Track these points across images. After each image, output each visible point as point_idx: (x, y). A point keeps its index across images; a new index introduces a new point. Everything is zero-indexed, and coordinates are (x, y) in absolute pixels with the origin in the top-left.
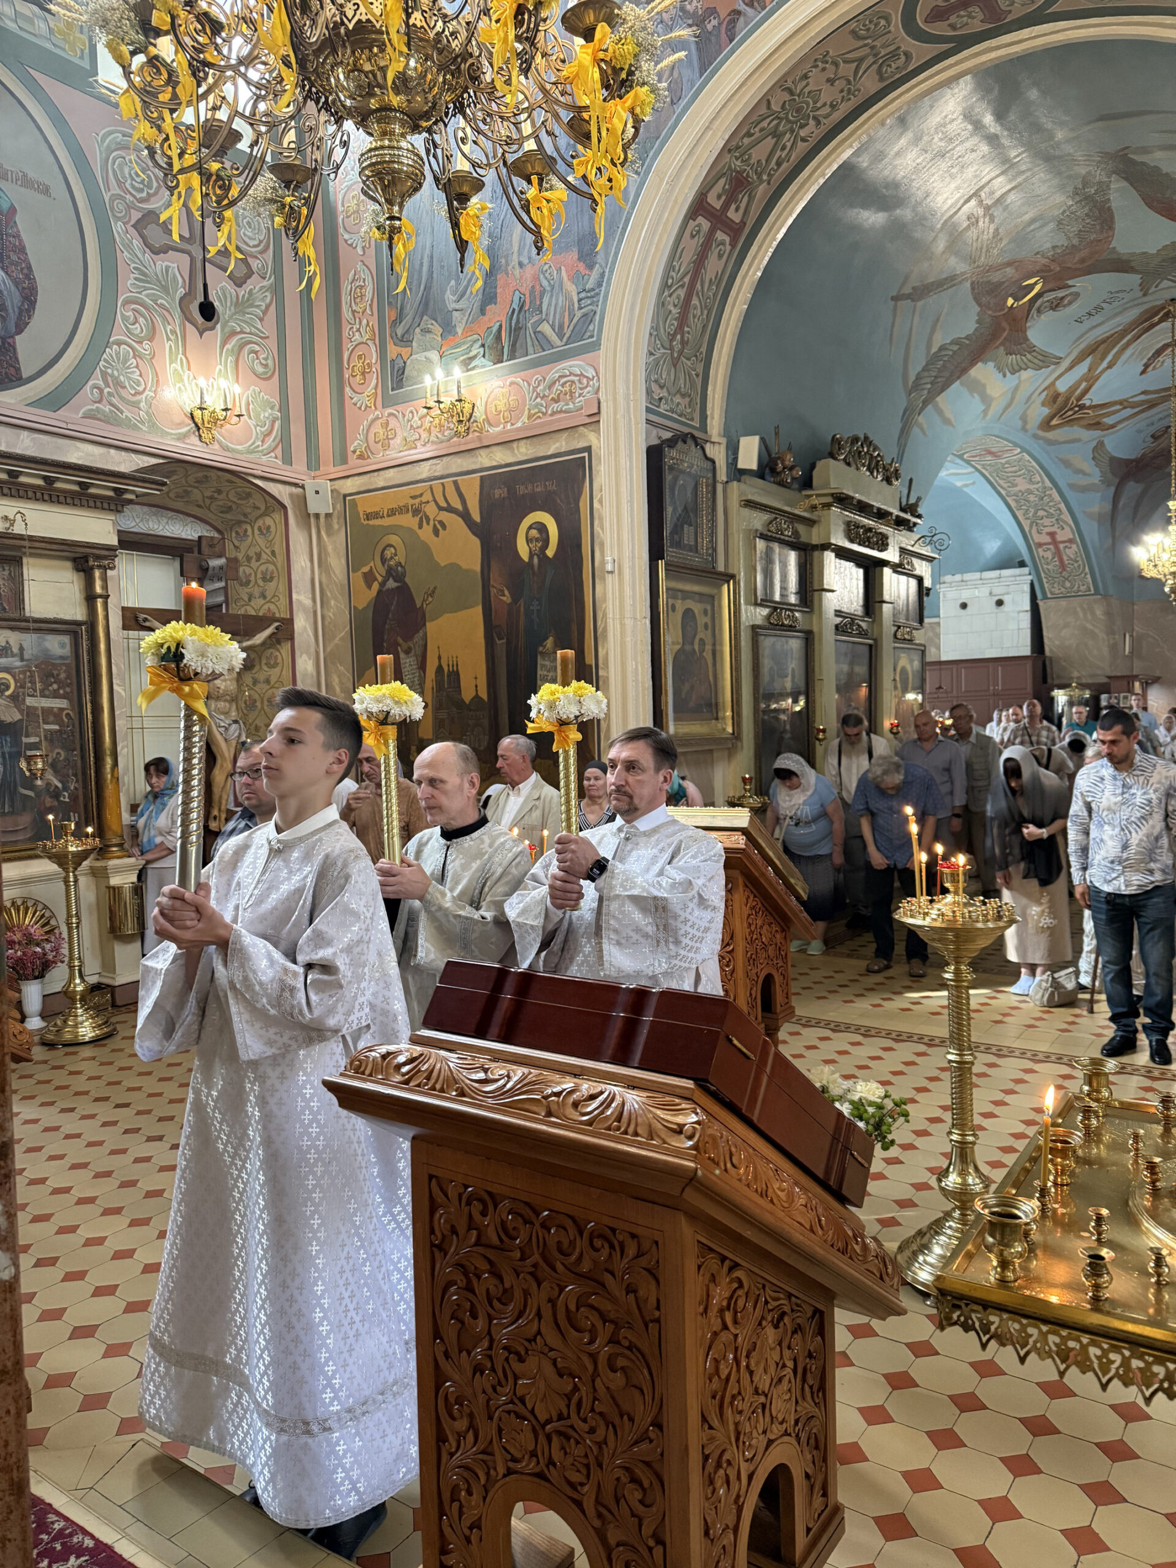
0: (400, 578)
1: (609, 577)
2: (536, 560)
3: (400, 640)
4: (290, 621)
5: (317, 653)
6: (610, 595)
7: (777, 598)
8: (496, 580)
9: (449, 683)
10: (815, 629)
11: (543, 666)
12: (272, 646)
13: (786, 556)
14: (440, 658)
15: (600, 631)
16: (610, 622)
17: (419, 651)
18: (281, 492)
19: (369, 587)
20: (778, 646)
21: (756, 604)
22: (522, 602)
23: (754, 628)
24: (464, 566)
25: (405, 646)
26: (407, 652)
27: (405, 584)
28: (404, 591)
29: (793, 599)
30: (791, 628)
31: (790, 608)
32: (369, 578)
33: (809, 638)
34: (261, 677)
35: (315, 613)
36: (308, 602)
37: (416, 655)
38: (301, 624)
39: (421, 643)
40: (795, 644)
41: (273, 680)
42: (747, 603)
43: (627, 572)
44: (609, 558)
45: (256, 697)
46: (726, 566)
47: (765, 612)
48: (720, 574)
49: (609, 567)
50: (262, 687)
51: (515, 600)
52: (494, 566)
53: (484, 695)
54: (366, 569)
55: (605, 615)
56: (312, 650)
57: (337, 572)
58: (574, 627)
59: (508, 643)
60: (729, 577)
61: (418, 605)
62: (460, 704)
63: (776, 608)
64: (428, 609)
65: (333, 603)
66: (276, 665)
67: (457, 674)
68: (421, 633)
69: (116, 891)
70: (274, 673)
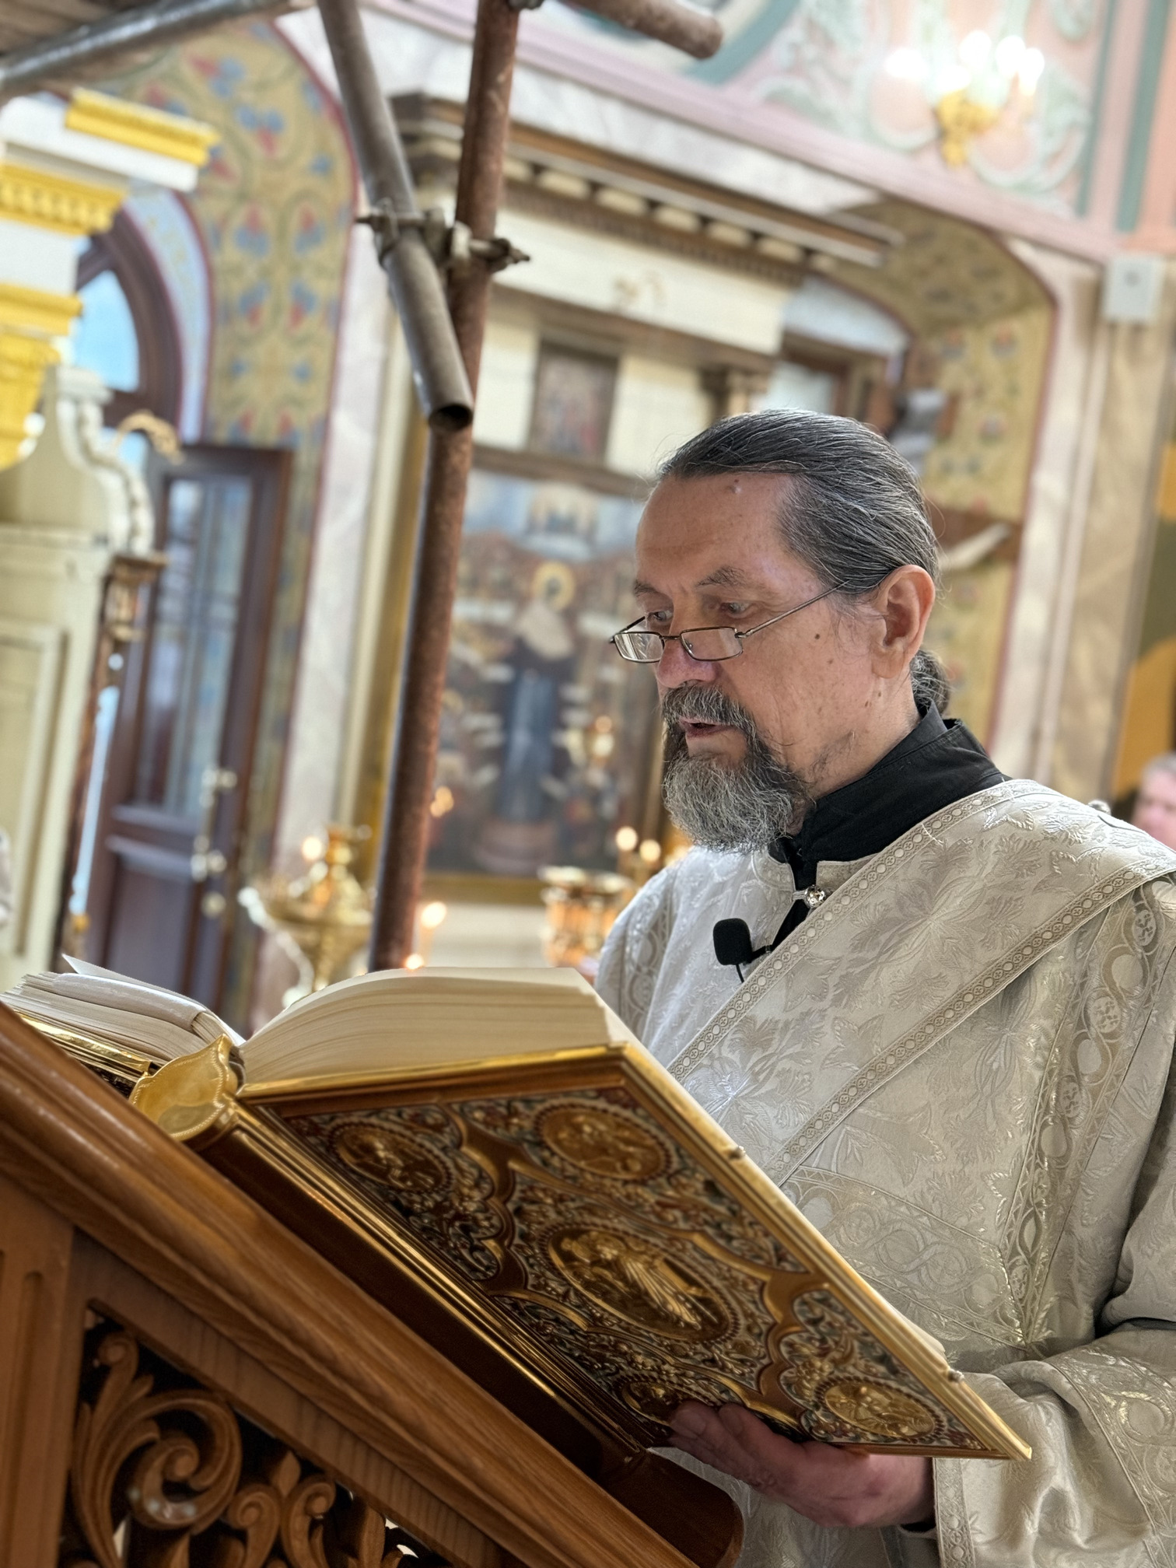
4: (1020, 531)
18: (1057, 272)
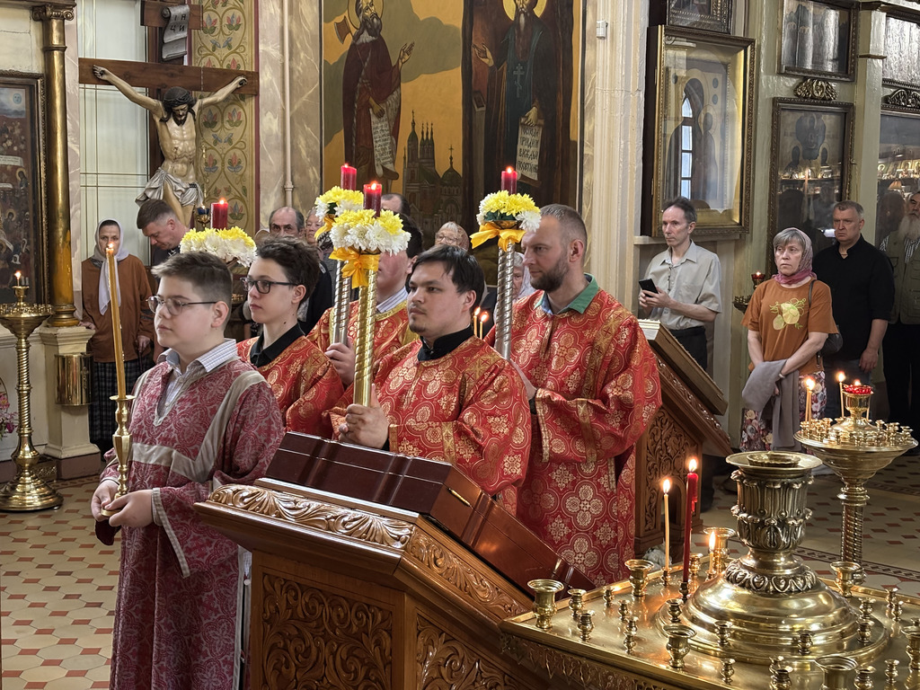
0: (376, 31)
1: (600, 43)
2: (522, 19)
3: (372, 101)
4: (256, 75)
5: (284, 111)
6: (600, 64)
7: (809, 66)
8: (479, 40)
9: (423, 151)
10: (857, 103)
11: (524, 139)
12: (235, 102)
13: (824, 17)
14: (413, 124)
15: (587, 103)
16: (598, 93)
17: (391, 114)
19: (342, 39)
20: (807, 123)
21: (780, 73)
22: (505, 66)
23: (775, 101)
24: (445, 22)
25: (377, 109)
26: (380, 115)
27: (381, 38)
28: (379, 46)
29: (829, 67)
30: (825, 101)
31: (826, 77)
32: (342, 30)
33: (847, 114)
34: (223, 135)
35: (283, 65)
36: (276, 54)
37: (389, 120)
38: (267, 78)
39: (395, 106)
40: (829, 121)
41: (235, 139)
42: (767, 73)
43: (620, 38)
44: (600, 22)
45: (217, 157)
46: (746, 29)
47: (792, 82)
48: (738, 39)
49: (600, 32)
50: (223, 147)
51: (498, 63)
52: (478, 22)
53: (459, 168)
54: (339, 19)
55: (593, 86)
56: (279, 107)
57: (309, 20)
58: (560, 98)
59: (488, 111)
60: (746, 43)
61: (394, 64)
62: (433, 177)
63: (806, 77)
64: (404, 68)
65: (302, 55)
66: (239, 123)
67: (431, 143)
68: (395, 95)
69: (64, 361)
70: (237, 132)
